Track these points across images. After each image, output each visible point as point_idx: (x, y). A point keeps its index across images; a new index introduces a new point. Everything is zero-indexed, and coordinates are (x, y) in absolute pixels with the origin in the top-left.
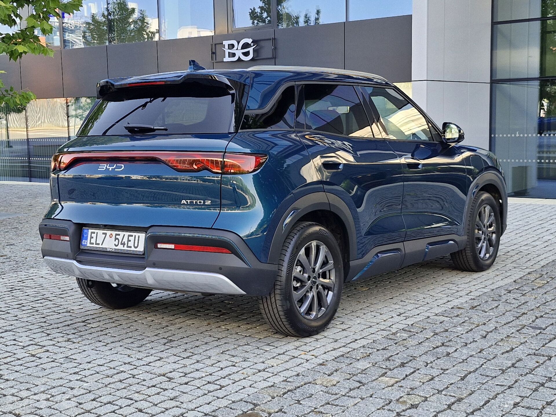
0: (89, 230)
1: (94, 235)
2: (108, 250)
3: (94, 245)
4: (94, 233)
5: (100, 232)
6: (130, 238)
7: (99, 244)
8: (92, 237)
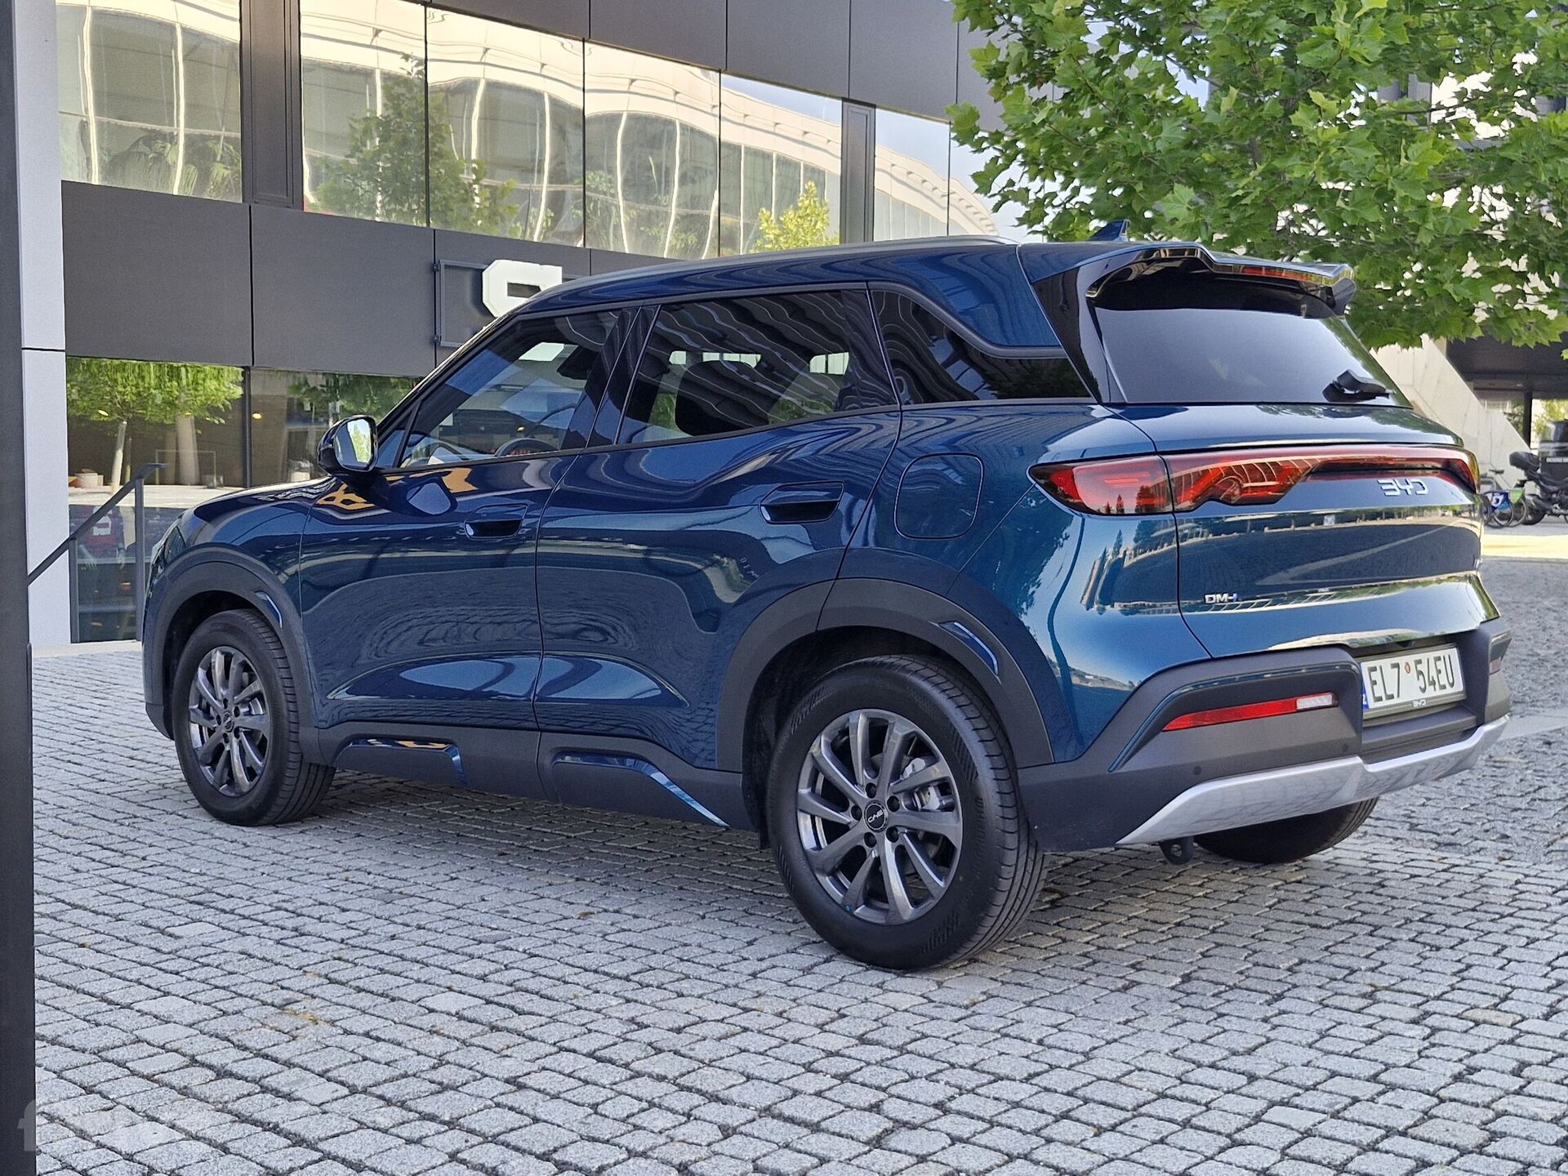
0: (1363, 664)
1: (1376, 676)
2: (1416, 705)
3: (1385, 703)
4: (1374, 669)
5: (1385, 663)
6: (1441, 665)
7: (1391, 697)
8: (1374, 683)
